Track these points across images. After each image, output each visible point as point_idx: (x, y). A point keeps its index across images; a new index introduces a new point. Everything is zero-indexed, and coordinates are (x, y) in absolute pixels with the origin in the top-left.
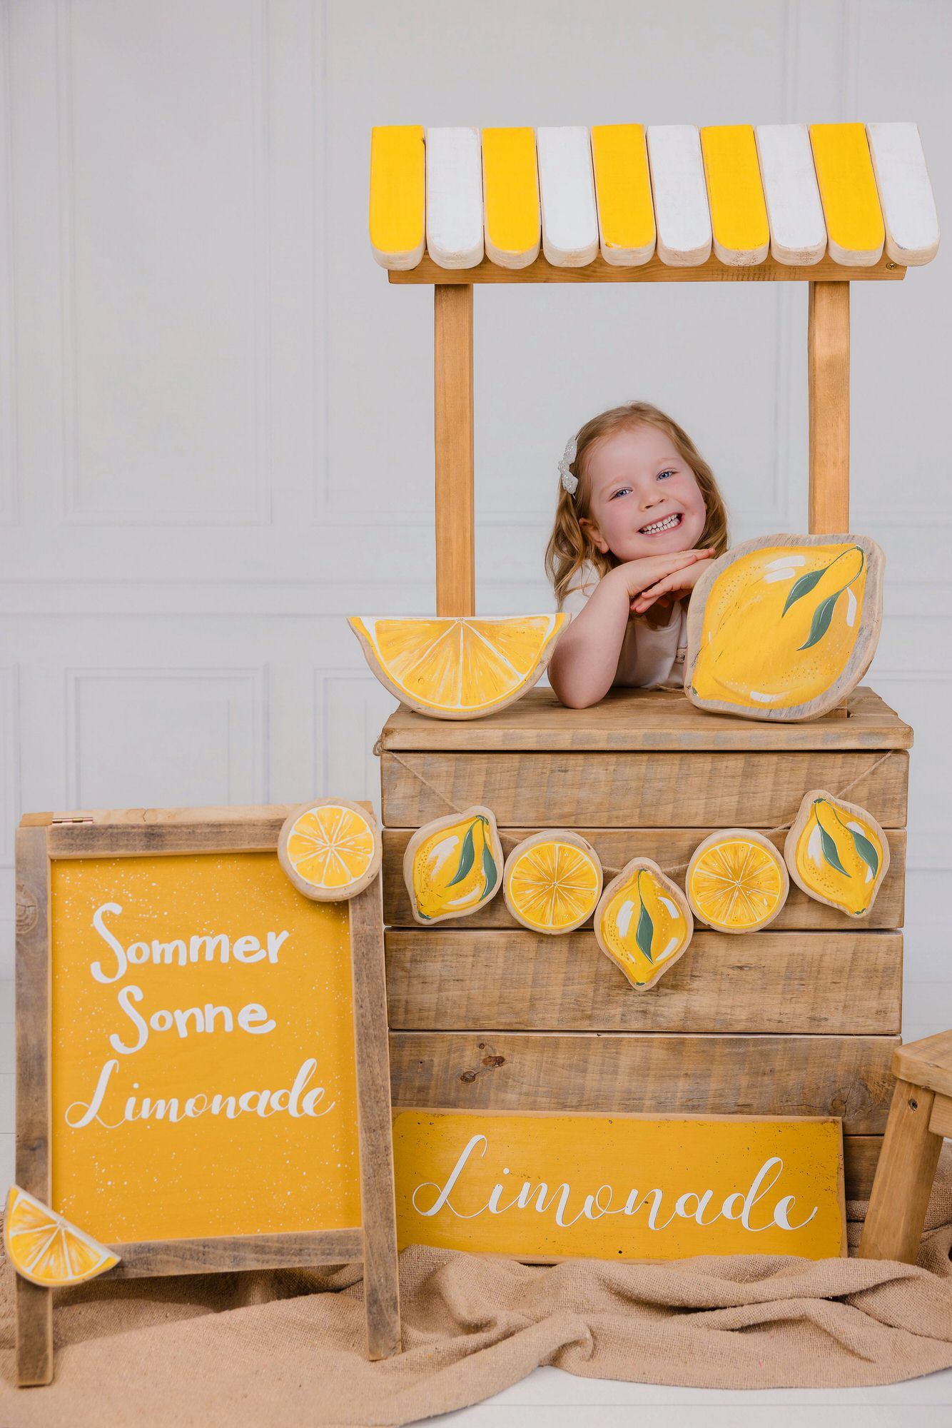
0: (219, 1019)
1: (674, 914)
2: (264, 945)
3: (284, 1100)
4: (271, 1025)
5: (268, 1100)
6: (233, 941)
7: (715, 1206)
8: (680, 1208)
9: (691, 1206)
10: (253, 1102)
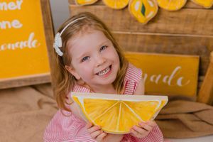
0: (7, 25)
1: (152, 5)
2: (16, 4)
3: (27, 44)
4: (21, 25)
5: (22, 44)
6: (8, 3)
7: (161, 79)
8: (152, 79)
9: (155, 79)
10: (19, 45)
